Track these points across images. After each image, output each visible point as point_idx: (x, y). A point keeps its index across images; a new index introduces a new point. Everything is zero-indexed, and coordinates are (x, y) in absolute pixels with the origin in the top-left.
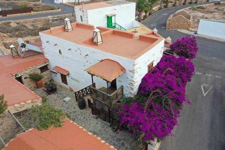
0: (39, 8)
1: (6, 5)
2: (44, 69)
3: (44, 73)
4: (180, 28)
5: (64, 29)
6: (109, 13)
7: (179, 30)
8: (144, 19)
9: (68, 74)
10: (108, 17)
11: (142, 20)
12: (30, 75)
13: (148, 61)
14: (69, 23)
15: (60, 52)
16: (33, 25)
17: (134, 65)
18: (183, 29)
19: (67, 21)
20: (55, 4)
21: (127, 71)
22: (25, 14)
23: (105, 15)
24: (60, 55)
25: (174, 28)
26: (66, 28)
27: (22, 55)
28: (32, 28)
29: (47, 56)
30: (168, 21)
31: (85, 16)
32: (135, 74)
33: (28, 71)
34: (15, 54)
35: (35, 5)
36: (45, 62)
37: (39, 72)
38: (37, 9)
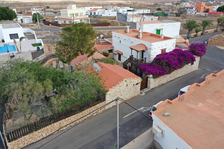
0: (115, 24)
1: (93, 21)
2: (111, 51)
3: (110, 54)
4: (220, 45)
5: (125, 32)
6: (158, 28)
7: (218, 47)
8: (194, 37)
9: (122, 54)
10: (157, 30)
11: (191, 38)
12: (103, 52)
13: (162, 47)
14: (128, 29)
15: (120, 41)
16: (108, 34)
17: (151, 46)
18: (222, 46)
19: (127, 27)
20: (127, 22)
21: (148, 49)
22: (104, 27)
23: (155, 29)
24: (120, 43)
25: (214, 44)
26: (126, 31)
27: (101, 43)
28: (107, 35)
29: (113, 45)
30: (210, 39)
31: (142, 28)
32: (152, 50)
33: (103, 50)
34: (98, 42)
35: (112, 22)
36: (112, 48)
37: (108, 52)
38: (113, 25)
